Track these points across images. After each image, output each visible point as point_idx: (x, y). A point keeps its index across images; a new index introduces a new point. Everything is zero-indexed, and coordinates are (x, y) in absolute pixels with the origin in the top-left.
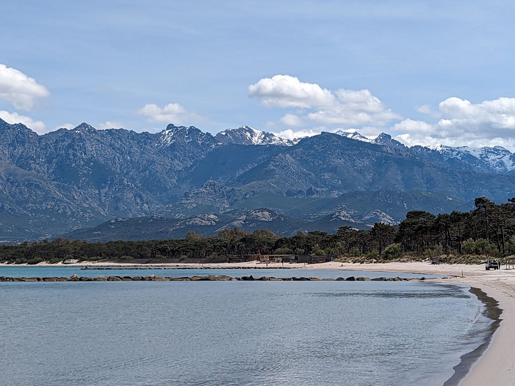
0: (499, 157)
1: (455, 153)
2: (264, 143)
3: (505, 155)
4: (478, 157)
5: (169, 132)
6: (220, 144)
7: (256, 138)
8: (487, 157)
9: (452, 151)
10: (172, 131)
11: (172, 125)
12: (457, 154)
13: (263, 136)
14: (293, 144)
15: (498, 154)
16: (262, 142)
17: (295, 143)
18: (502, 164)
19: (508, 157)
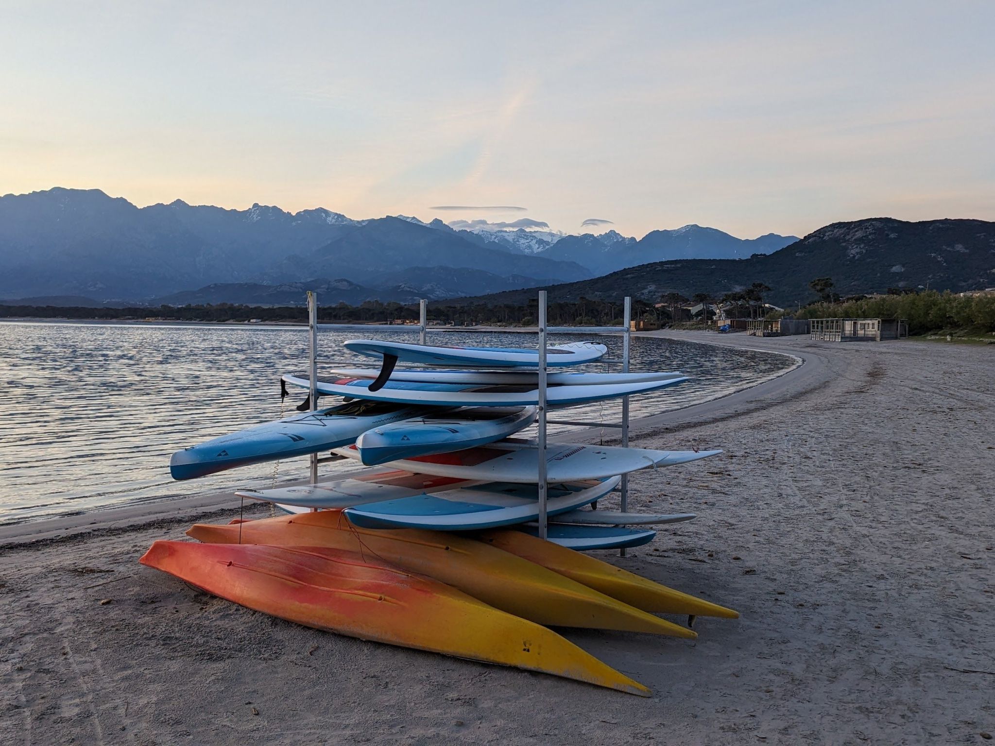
0: (528, 241)
1: (493, 237)
2: (337, 223)
3: (532, 240)
4: (511, 240)
5: (255, 210)
6: (299, 222)
7: (330, 219)
8: (518, 241)
9: (491, 235)
10: (257, 209)
11: (257, 204)
12: (495, 238)
13: (336, 217)
14: (361, 224)
15: (527, 239)
16: (336, 222)
17: (364, 224)
18: (530, 247)
19: (534, 241)
